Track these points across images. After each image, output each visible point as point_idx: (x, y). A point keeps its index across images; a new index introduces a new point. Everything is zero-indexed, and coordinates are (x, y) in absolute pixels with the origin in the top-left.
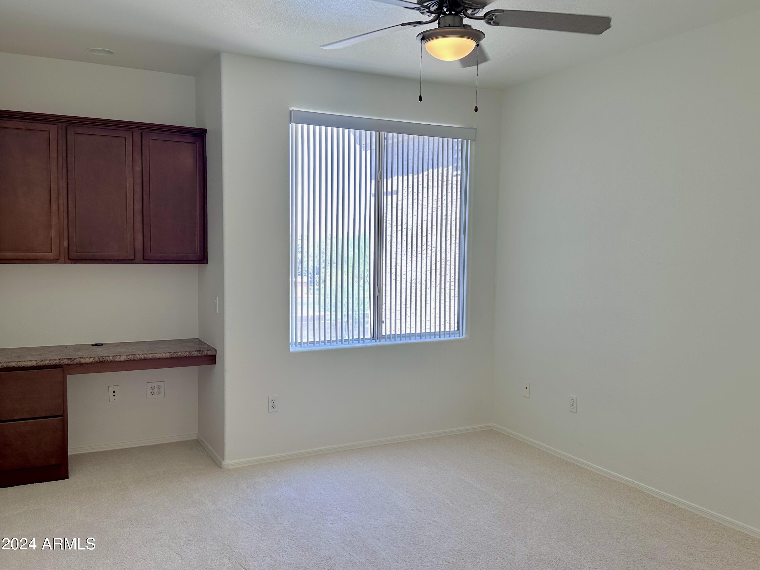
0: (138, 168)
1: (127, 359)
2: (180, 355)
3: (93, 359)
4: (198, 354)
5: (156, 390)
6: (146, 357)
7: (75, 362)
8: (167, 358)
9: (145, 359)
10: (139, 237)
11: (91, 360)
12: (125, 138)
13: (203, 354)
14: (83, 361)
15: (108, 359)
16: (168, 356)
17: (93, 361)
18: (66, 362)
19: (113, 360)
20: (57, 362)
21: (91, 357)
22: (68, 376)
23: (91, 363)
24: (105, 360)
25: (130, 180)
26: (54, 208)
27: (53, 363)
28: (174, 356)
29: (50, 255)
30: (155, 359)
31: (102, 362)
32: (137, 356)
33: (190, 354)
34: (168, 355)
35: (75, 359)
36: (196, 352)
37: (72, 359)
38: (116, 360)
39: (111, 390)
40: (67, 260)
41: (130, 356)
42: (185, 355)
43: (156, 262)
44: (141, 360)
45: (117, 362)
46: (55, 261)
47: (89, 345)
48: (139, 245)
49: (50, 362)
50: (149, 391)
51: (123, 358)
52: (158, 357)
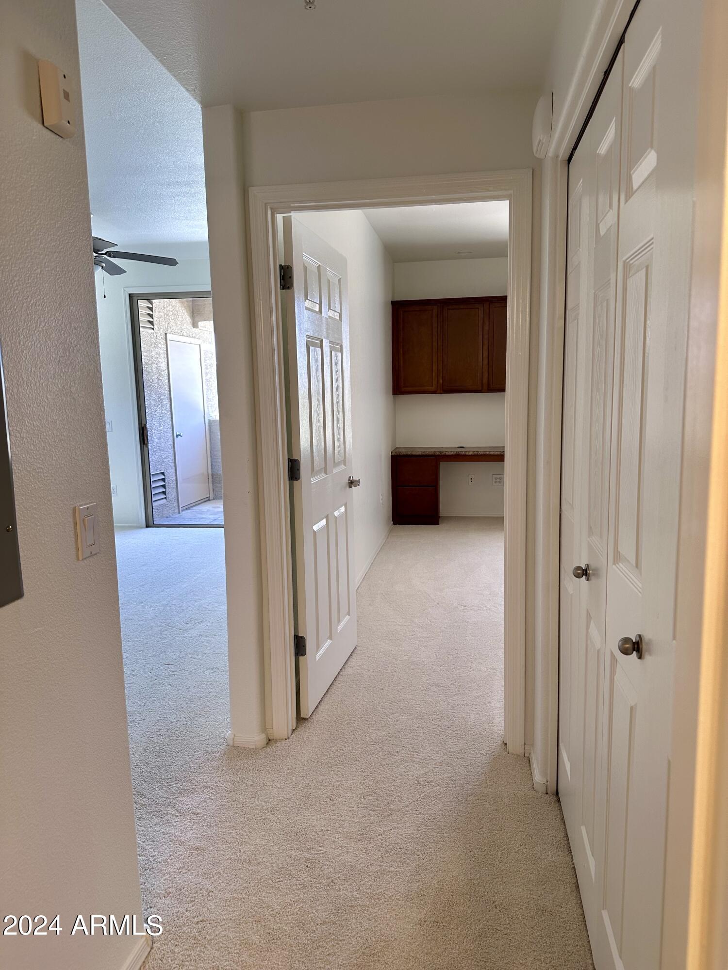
0: (486, 328)
5: (498, 480)
7: (443, 453)
9: (484, 455)
10: (486, 375)
11: (452, 453)
12: (479, 308)
14: (447, 453)
18: (438, 453)
19: (465, 454)
22: (441, 463)
25: (481, 337)
26: (435, 359)
27: (431, 454)
29: (433, 389)
30: (491, 455)
31: (459, 455)
32: (480, 452)
37: (440, 451)
39: (470, 477)
40: (441, 392)
43: (496, 391)
44: (482, 455)
45: (467, 455)
46: (434, 392)
48: (485, 380)
49: (429, 453)
50: (494, 480)
51: (471, 453)
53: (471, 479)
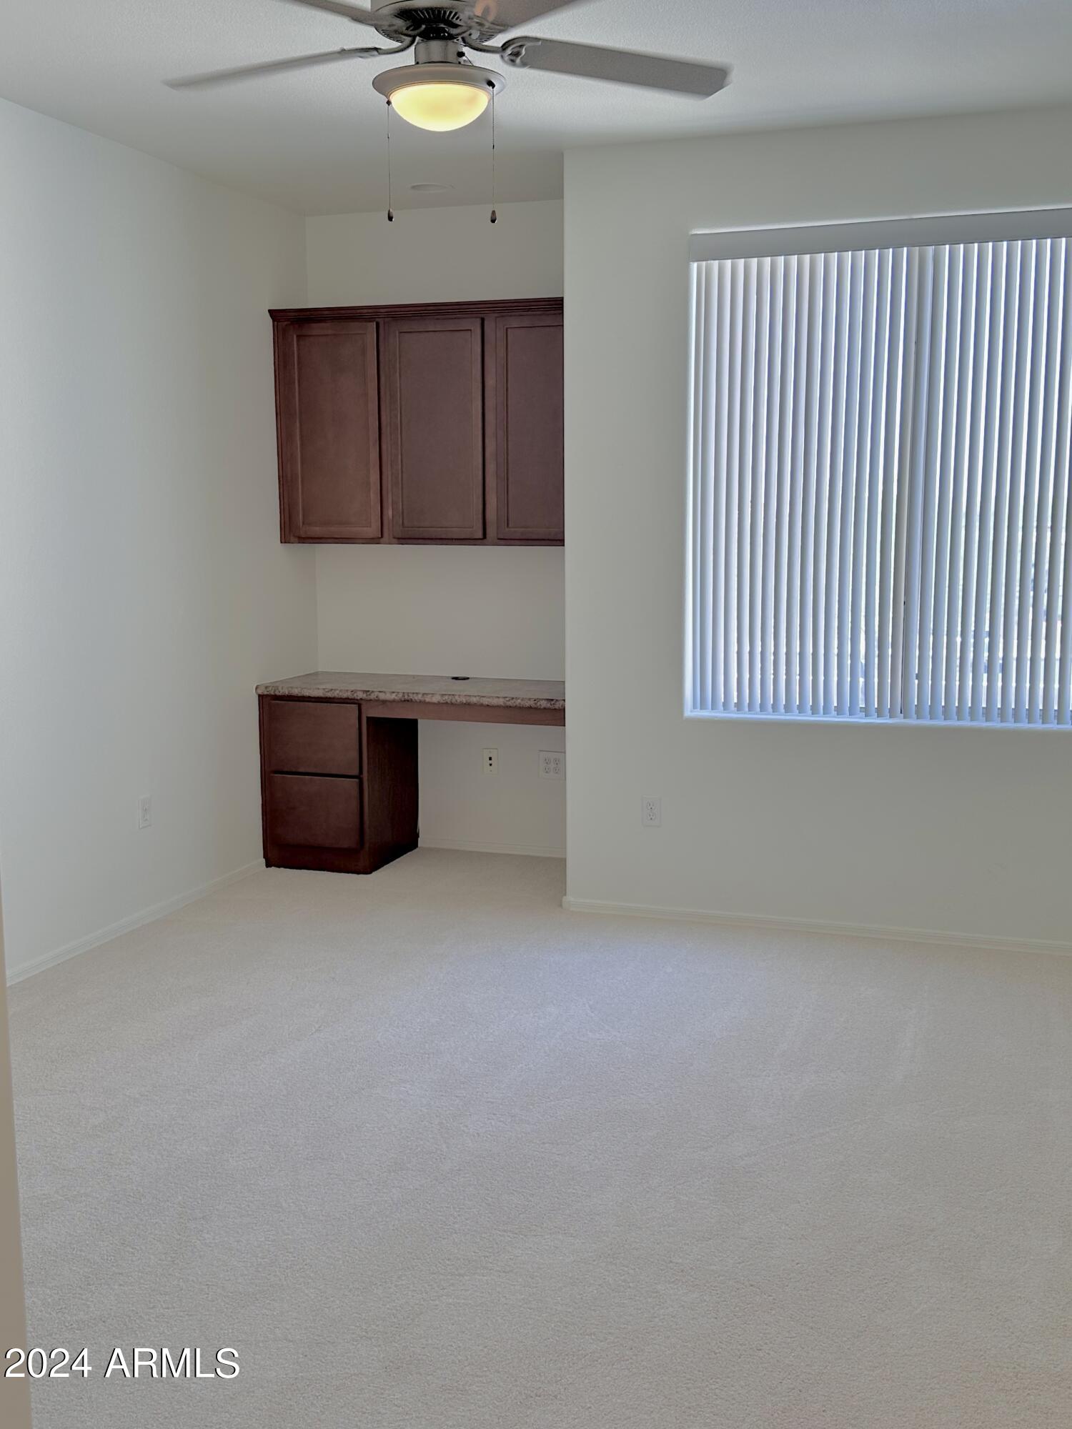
1: (442, 701)
2: (520, 704)
3: (396, 695)
4: (549, 705)
5: (552, 765)
6: (469, 701)
7: (373, 696)
8: (499, 707)
9: (469, 704)
10: (492, 500)
11: (393, 696)
12: (471, 330)
13: (557, 707)
14: (382, 697)
15: (416, 698)
16: (502, 704)
17: (396, 698)
19: (422, 699)
20: (348, 694)
21: (393, 692)
23: (394, 701)
24: (411, 699)
27: (345, 695)
28: (511, 705)
29: (369, 531)
31: (408, 701)
32: (457, 697)
33: (536, 704)
34: (501, 702)
35: (373, 692)
36: (545, 702)
37: (369, 691)
38: (427, 700)
39: (485, 755)
40: (393, 540)
41: (446, 697)
42: (527, 705)
43: (517, 542)
45: (429, 703)
46: (374, 541)
47: (448, 677)
48: (491, 514)
49: (341, 694)
50: (543, 765)
51: (435, 699)
52: (487, 703)
53: (490, 759)
